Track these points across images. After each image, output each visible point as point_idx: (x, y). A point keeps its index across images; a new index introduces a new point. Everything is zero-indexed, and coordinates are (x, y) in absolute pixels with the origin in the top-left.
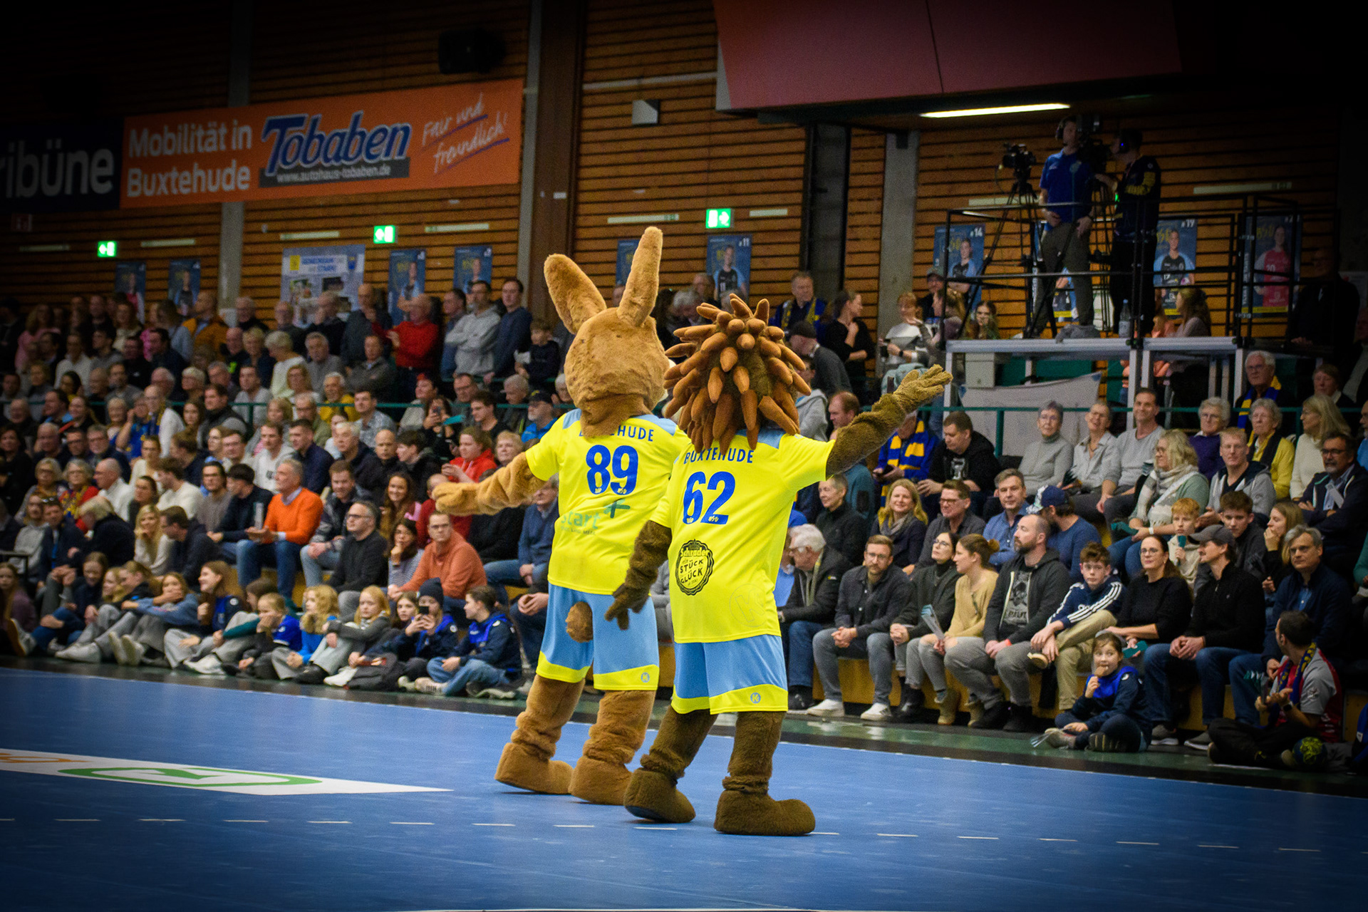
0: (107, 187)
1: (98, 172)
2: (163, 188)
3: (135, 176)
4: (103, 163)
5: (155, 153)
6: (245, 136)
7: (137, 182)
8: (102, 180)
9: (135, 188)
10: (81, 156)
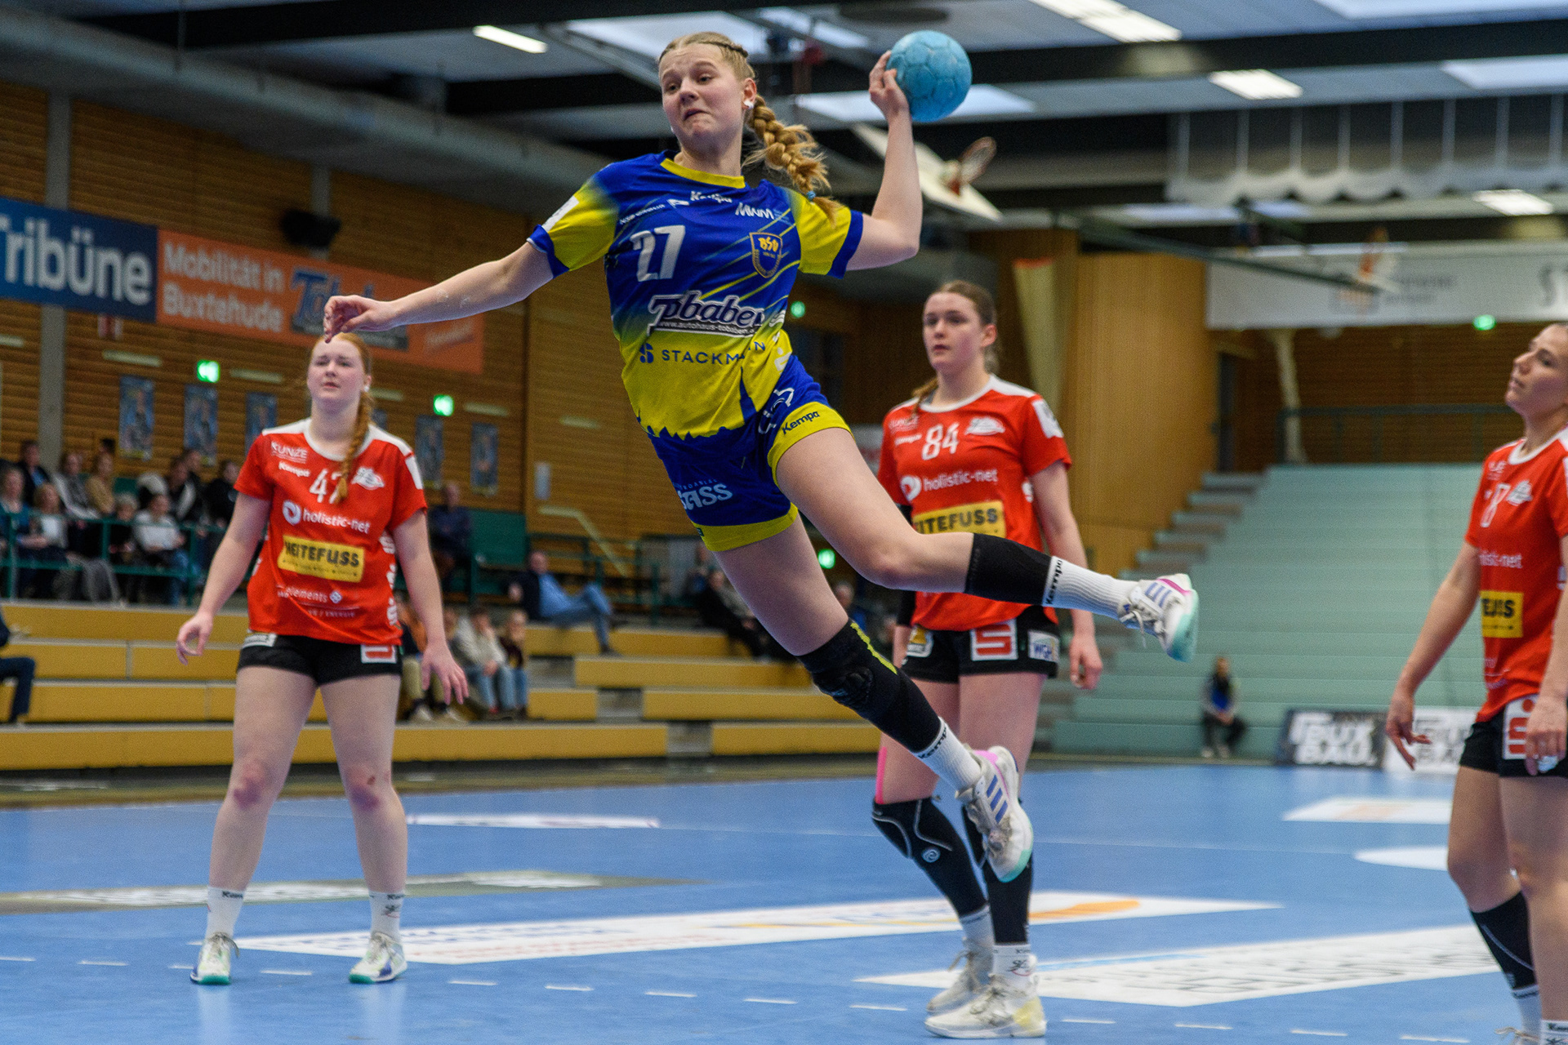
0: (140, 298)
1: (132, 279)
2: (201, 312)
3: (171, 293)
4: (137, 271)
5: (192, 274)
6: (275, 279)
7: (173, 299)
8: (138, 288)
9: (172, 305)
10: (111, 257)
